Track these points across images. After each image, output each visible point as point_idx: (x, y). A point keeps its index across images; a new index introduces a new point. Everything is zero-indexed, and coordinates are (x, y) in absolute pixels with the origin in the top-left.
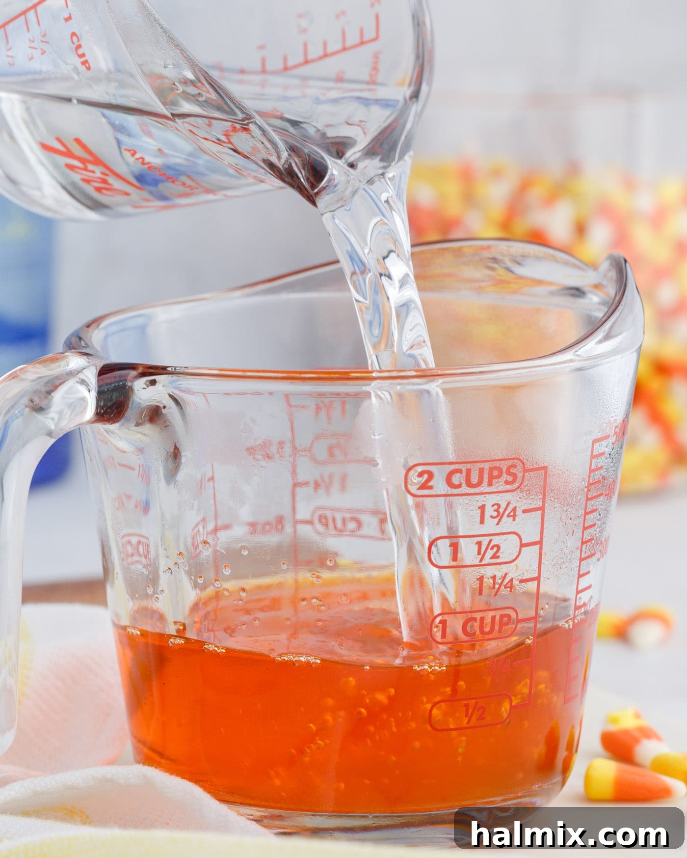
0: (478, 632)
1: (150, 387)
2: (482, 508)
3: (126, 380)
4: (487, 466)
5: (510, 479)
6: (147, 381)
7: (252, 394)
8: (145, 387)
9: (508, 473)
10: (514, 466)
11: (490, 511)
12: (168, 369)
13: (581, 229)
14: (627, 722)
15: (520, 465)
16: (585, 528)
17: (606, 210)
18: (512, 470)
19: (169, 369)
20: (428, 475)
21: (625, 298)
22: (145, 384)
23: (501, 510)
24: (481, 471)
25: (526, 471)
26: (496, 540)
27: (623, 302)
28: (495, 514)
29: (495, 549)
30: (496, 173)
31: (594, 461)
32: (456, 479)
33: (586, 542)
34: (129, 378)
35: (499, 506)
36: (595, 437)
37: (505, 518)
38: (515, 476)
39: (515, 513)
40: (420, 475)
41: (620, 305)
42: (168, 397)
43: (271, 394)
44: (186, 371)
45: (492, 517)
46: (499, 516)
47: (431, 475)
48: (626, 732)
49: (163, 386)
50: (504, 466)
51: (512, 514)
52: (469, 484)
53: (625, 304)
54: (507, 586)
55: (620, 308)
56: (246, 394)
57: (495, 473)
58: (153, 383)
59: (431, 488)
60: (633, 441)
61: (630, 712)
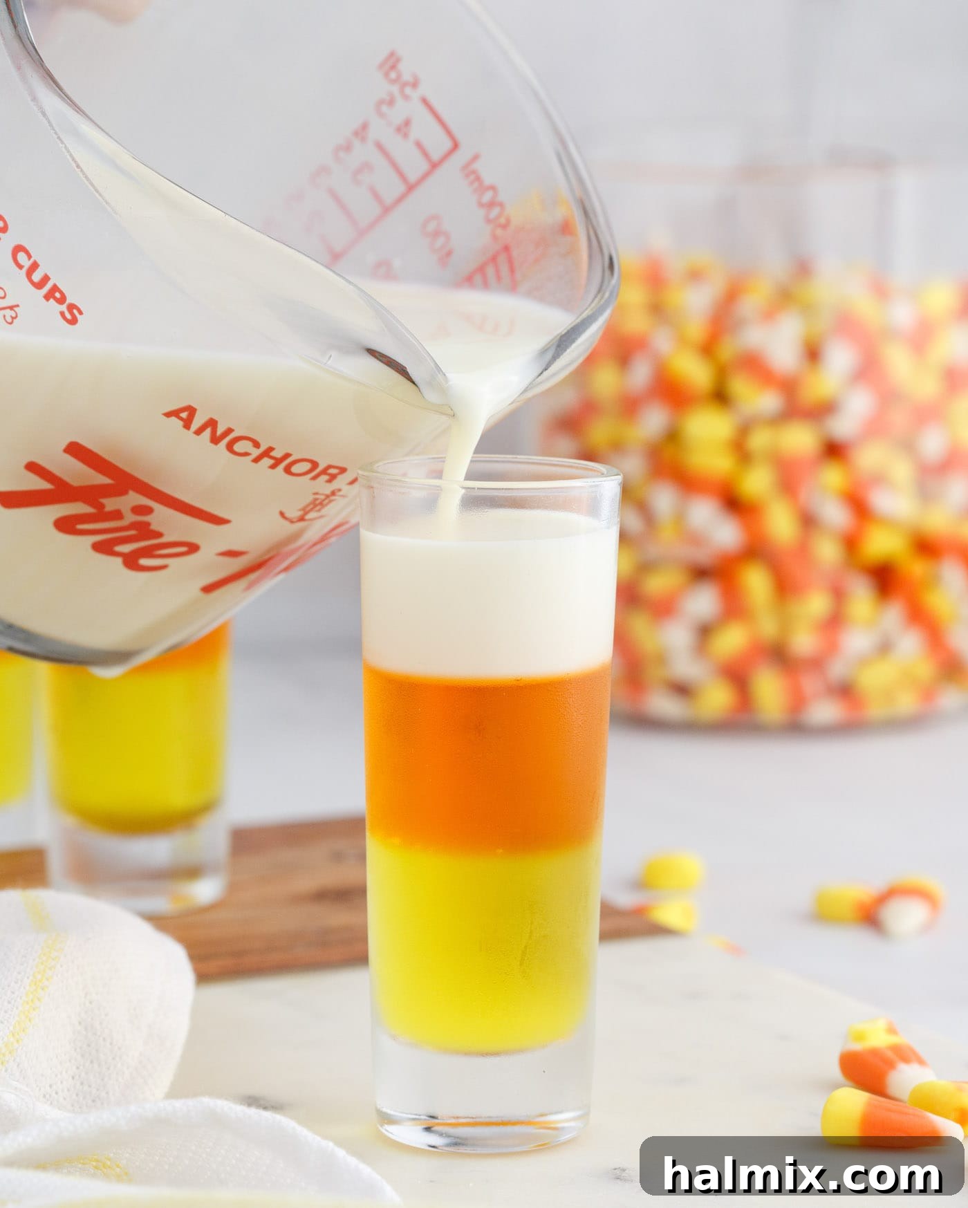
13: (813, 353)
14: (877, 1037)
30: (695, 276)
48: (875, 1053)
60: (885, 648)
61: (881, 1024)
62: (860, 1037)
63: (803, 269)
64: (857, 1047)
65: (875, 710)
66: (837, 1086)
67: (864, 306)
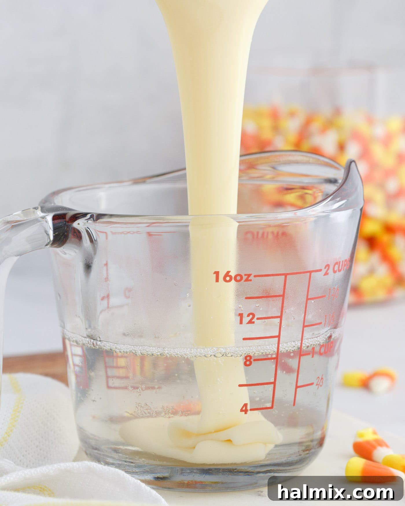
13: (342, 147)
14: (368, 436)
17: (356, 136)
30: (292, 114)
48: (368, 443)
60: (372, 272)
61: (370, 430)
62: (361, 436)
63: (338, 112)
64: (360, 440)
65: (368, 298)
66: (352, 456)
67: (363, 127)
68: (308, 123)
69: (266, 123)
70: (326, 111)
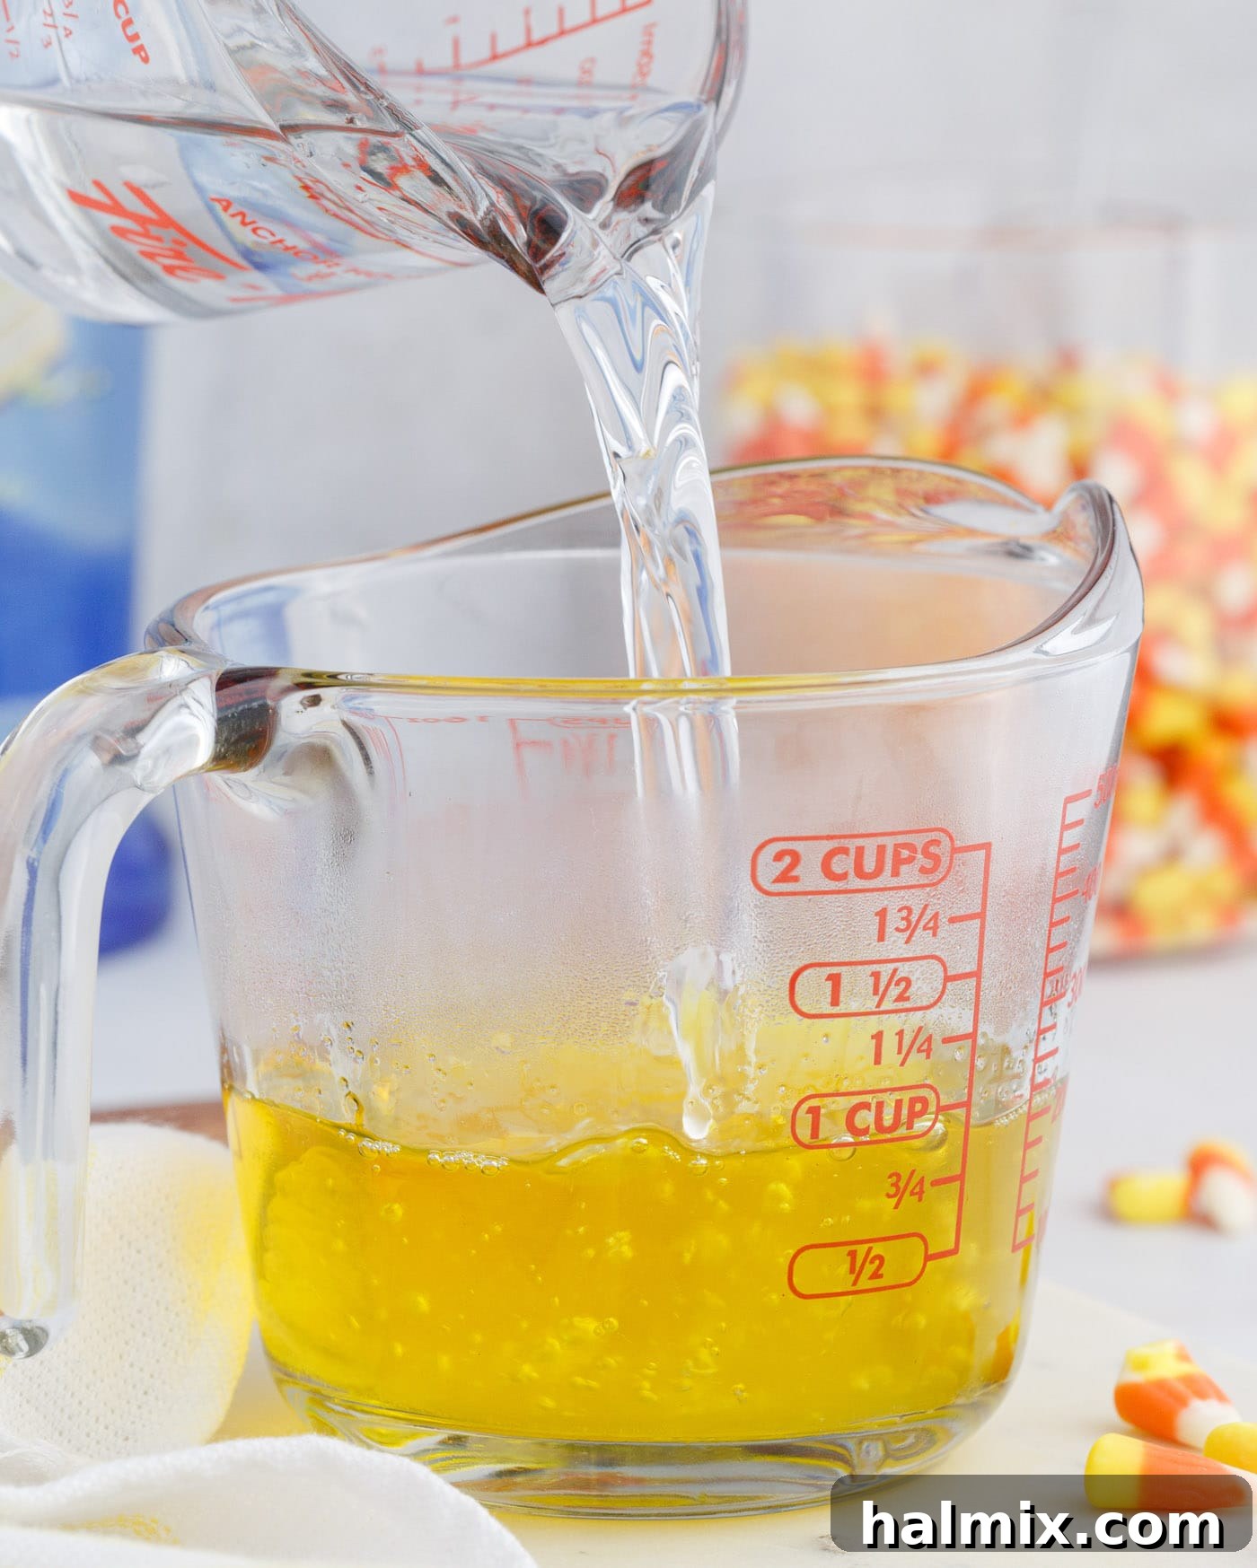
0: (872, 1127)
1: (309, 709)
2: (882, 914)
3: (264, 698)
4: (889, 842)
5: (929, 864)
6: (304, 698)
7: (446, 720)
8: (301, 708)
9: (926, 853)
10: (936, 842)
11: (894, 920)
12: (340, 677)
14: (1164, 1366)
15: (946, 841)
16: (1050, 950)
17: (1126, 434)
18: (932, 849)
19: (342, 677)
20: (792, 857)
21: (1114, 556)
22: (301, 703)
23: (914, 918)
24: (881, 850)
25: (955, 850)
26: (904, 970)
27: (1112, 563)
28: (903, 924)
29: (903, 985)
31: (1066, 834)
32: (838, 865)
33: (1052, 974)
34: (269, 693)
35: (910, 910)
36: (1069, 793)
37: (919, 931)
38: (936, 859)
39: (936, 923)
40: (779, 857)
41: (1108, 568)
42: (341, 725)
43: (483, 719)
44: (372, 680)
45: (898, 929)
46: (910, 929)
47: (796, 858)
48: (1161, 1385)
49: (333, 707)
50: (919, 841)
51: (931, 925)
52: (860, 874)
53: (1116, 566)
54: (922, 1048)
55: (1108, 572)
56: (437, 721)
57: (905, 853)
58: (316, 701)
59: (796, 879)
60: (1173, 855)
61: (1170, 1348)
62: (1141, 1365)
63: (1068, 361)
64: (1138, 1378)
65: (1161, 936)
66: (1109, 1430)
67: (1147, 409)
68: (975, 394)
69: (848, 395)
70: (1032, 359)
